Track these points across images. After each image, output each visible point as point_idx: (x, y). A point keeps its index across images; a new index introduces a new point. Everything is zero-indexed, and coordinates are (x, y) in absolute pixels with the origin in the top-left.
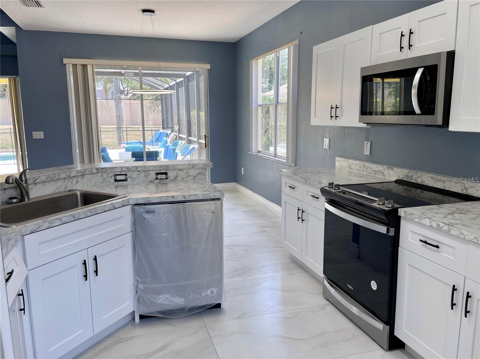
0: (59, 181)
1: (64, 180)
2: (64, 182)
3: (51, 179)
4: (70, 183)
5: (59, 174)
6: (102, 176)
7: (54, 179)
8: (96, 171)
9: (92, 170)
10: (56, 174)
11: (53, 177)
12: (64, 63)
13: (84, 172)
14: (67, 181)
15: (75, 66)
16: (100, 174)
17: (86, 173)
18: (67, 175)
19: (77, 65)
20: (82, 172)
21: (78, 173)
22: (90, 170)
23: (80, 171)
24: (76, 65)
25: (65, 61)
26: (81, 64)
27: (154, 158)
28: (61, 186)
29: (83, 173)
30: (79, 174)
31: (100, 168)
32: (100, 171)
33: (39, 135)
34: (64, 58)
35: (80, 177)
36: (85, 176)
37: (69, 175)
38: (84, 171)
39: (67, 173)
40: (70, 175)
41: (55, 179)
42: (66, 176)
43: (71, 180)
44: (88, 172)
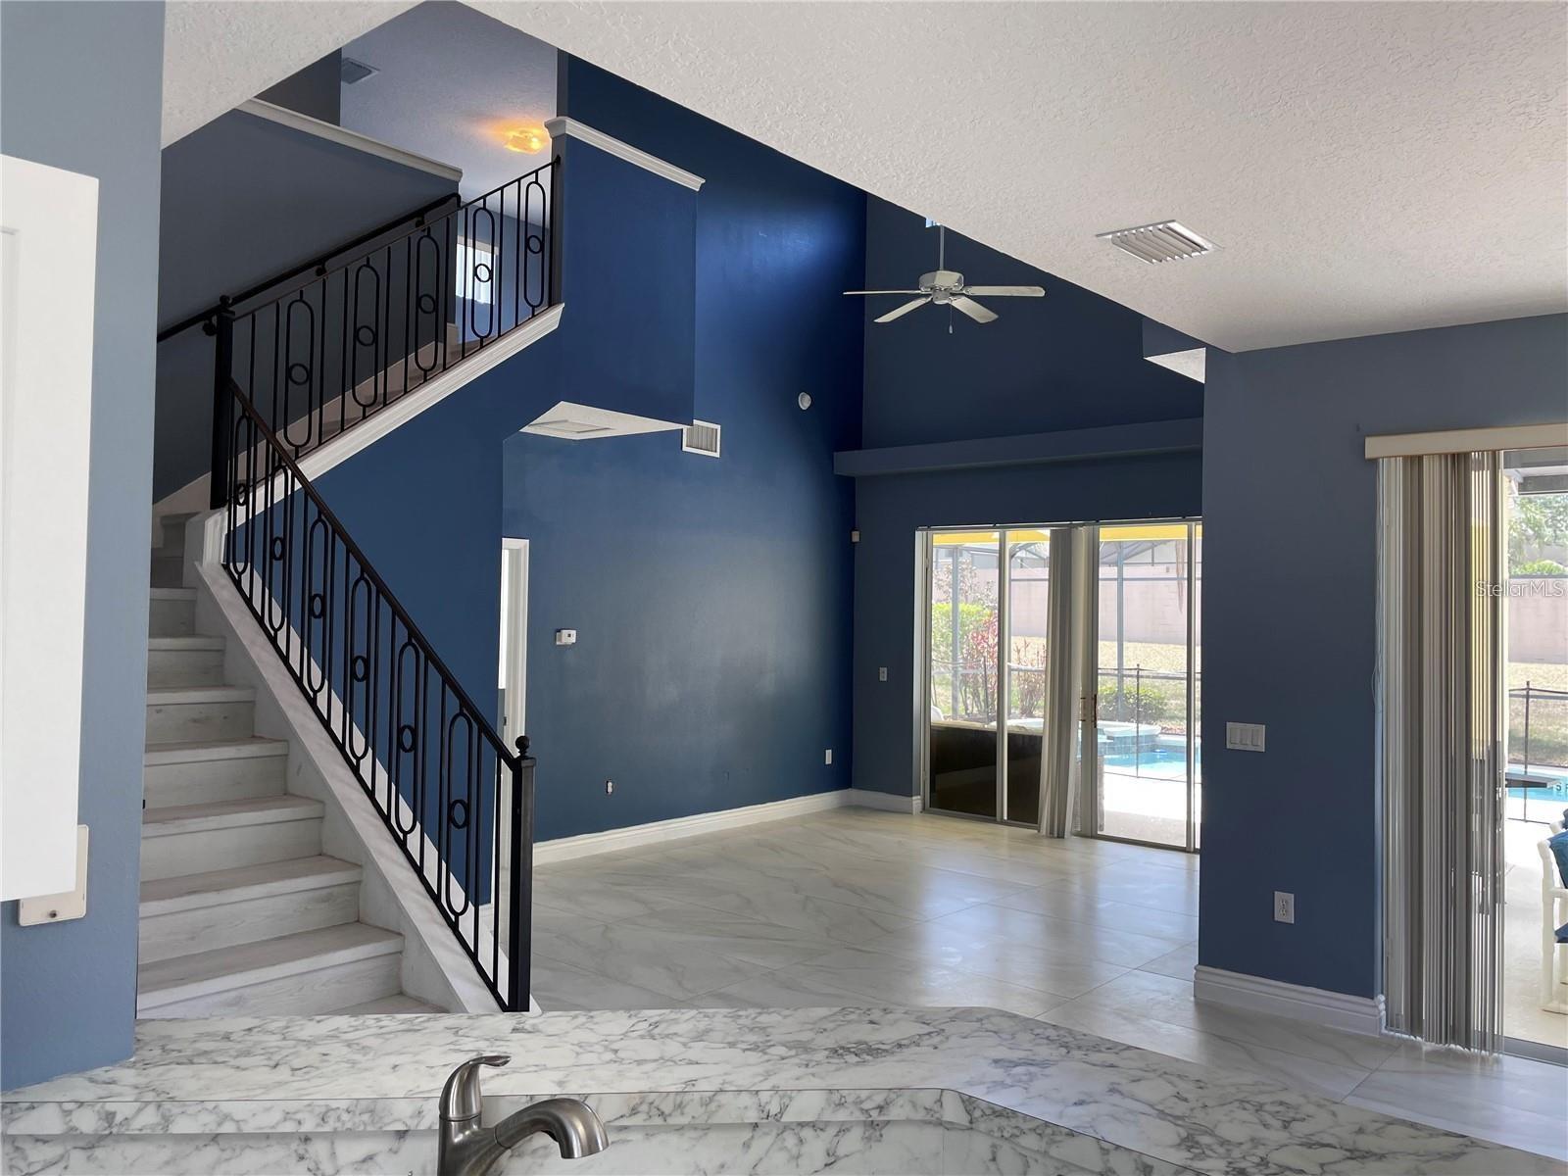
0: (712, 1135)
1: (746, 1135)
2: (747, 1145)
3: (658, 1121)
4: (780, 1158)
5: (711, 1099)
6: (994, 1159)
7: (671, 1121)
8: (962, 1119)
9: (939, 1101)
10: (687, 1097)
11: (667, 1108)
12: (1368, 455)
13: (880, 1108)
14: (762, 1143)
15: (1414, 462)
16: (981, 1145)
17: (894, 1113)
18: (761, 1108)
19: (1425, 460)
20: (866, 1106)
21: (840, 1105)
22: (927, 1099)
23: (850, 1099)
24: (1420, 458)
25: (1374, 447)
26: (1440, 455)
28: (722, 1166)
29: (875, 1114)
30: (842, 1116)
31: (983, 1105)
32: (982, 1126)
33: (1248, 736)
34: (1369, 436)
35: (857, 1133)
36: (889, 1133)
37: (774, 1109)
38: (879, 1099)
39: (764, 1097)
40: (781, 1112)
41: (684, 1120)
42: (752, 1116)
43: (790, 1140)
44: (908, 1107)
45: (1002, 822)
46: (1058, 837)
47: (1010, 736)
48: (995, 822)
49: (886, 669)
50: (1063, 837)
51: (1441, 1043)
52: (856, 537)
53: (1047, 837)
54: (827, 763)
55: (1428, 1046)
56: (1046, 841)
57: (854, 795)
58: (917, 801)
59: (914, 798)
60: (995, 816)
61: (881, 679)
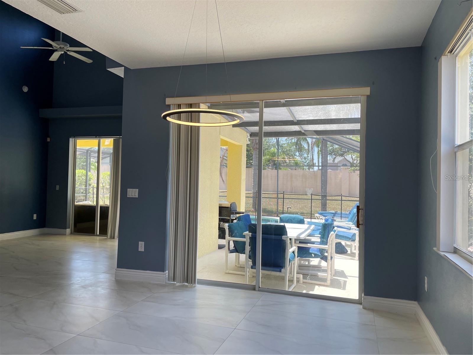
12: (167, 104)
15: (179, 106)
19: (181, 105)
25: (168, 101)
26: (185, 104)
27: (272, 236)
33: (133, 193)
34: (167, 98)
45: (97, 235)
46: (113, 238)
47: (101, 207)
48: (94, 235)
49: (58, 186)
50: (114, 238)
51: (181, 283)
52: (49, 140)
53: (109, 239)
54: (34, 219)
55: (178, 284)
56: (109, 240)
57: (45, 230)
58: (68, 231)
59: (67, 230)
60: (94, 234)
61: (57, 189)
